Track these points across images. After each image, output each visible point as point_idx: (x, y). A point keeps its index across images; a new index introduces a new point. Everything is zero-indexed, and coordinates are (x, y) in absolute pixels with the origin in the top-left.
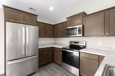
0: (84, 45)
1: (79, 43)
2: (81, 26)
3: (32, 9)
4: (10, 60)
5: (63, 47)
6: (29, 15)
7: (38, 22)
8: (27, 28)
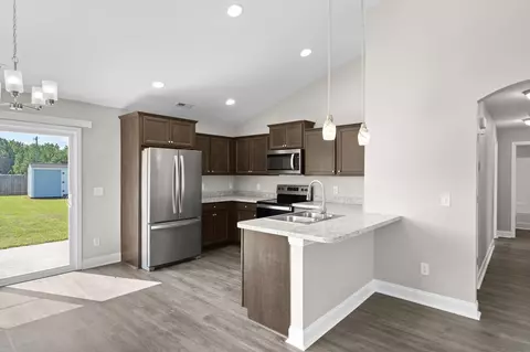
1: (297, 190)
2: (299, 151)
3: (183, 105)
4: (156, 223)
5: (259, 200)
8: (182, 157)
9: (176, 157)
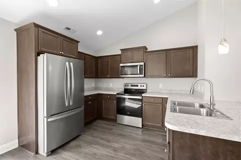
0: (145, 88)
1: (137, 86)
2: (143, 64)
3: (69, 29)
4: (51, 116)
5: (118, 92)
6: (69, 40)
7: (79, 52)
8: (71, 64)
9: (67, 63)
